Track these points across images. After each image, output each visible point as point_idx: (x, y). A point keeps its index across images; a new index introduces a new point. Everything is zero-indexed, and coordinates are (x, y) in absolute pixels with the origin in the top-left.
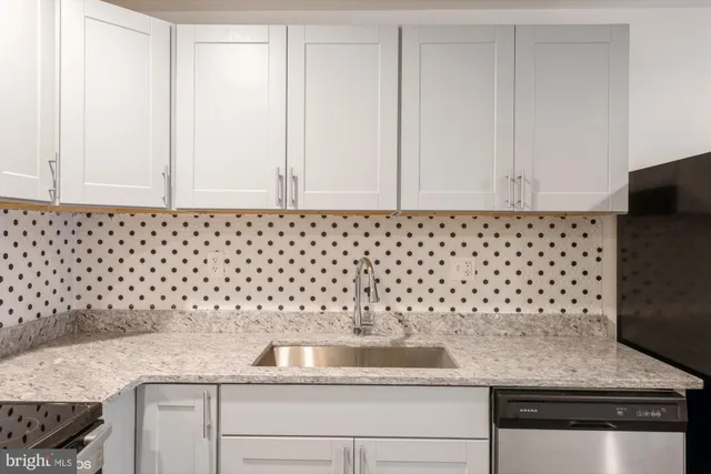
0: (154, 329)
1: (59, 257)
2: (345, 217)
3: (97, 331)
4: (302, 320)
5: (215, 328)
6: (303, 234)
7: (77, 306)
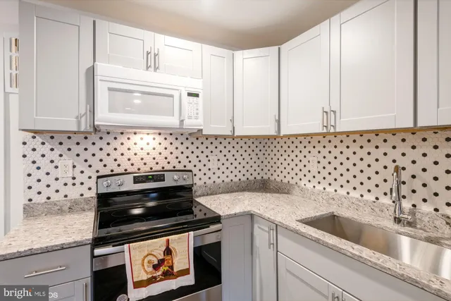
0: (288, 193)
1: (257, 157)
2: (394, 135)
3: (270, 189)
4: (360, 204)
5: (313, 197)
6: (362, 147)
7: (266, 177)
